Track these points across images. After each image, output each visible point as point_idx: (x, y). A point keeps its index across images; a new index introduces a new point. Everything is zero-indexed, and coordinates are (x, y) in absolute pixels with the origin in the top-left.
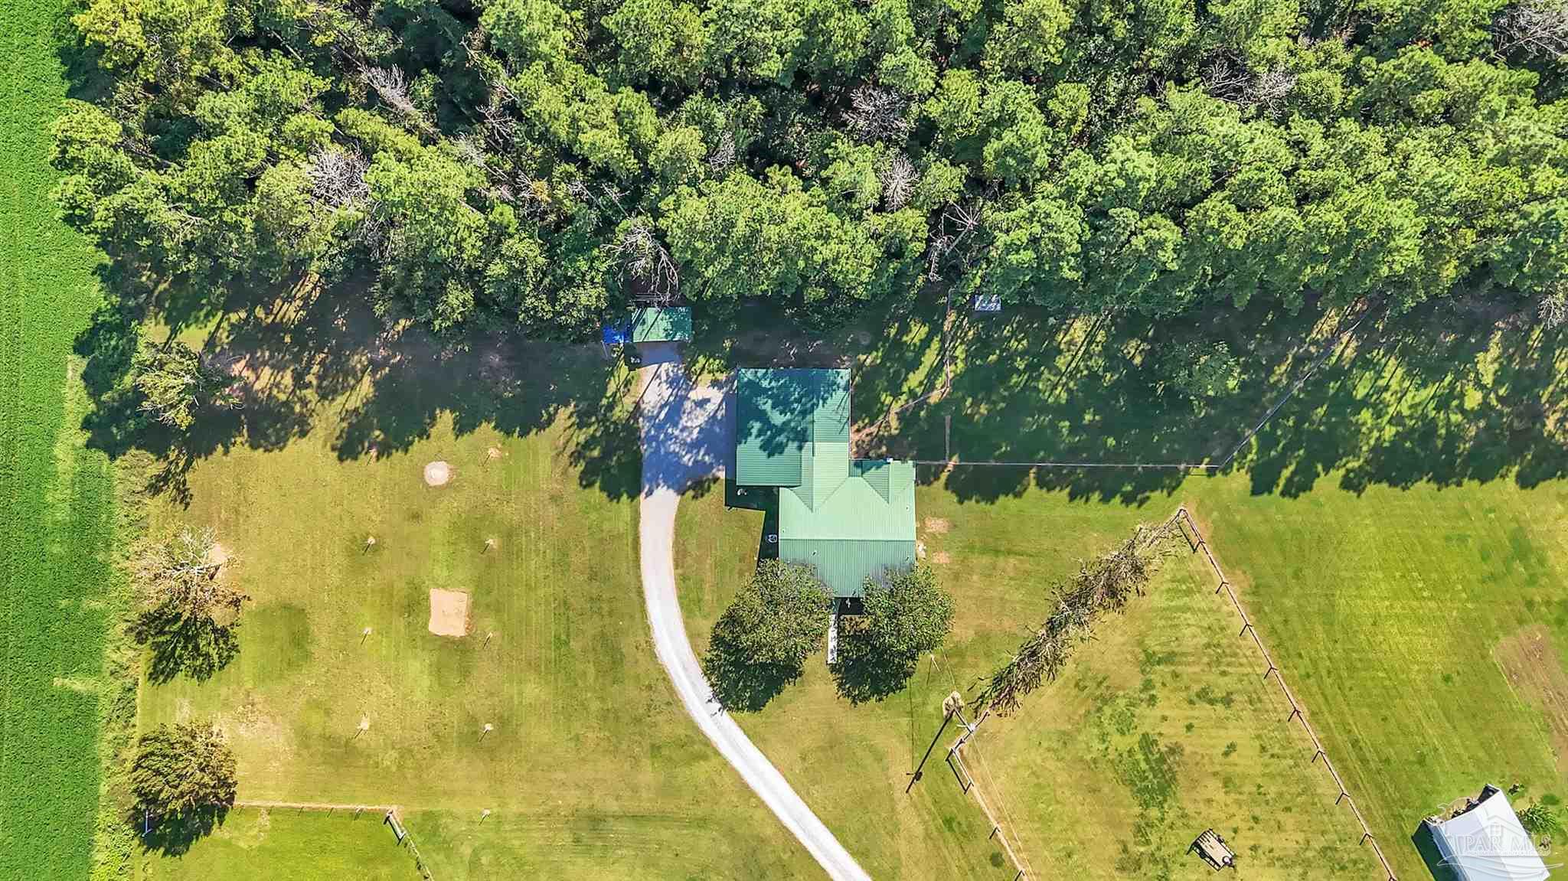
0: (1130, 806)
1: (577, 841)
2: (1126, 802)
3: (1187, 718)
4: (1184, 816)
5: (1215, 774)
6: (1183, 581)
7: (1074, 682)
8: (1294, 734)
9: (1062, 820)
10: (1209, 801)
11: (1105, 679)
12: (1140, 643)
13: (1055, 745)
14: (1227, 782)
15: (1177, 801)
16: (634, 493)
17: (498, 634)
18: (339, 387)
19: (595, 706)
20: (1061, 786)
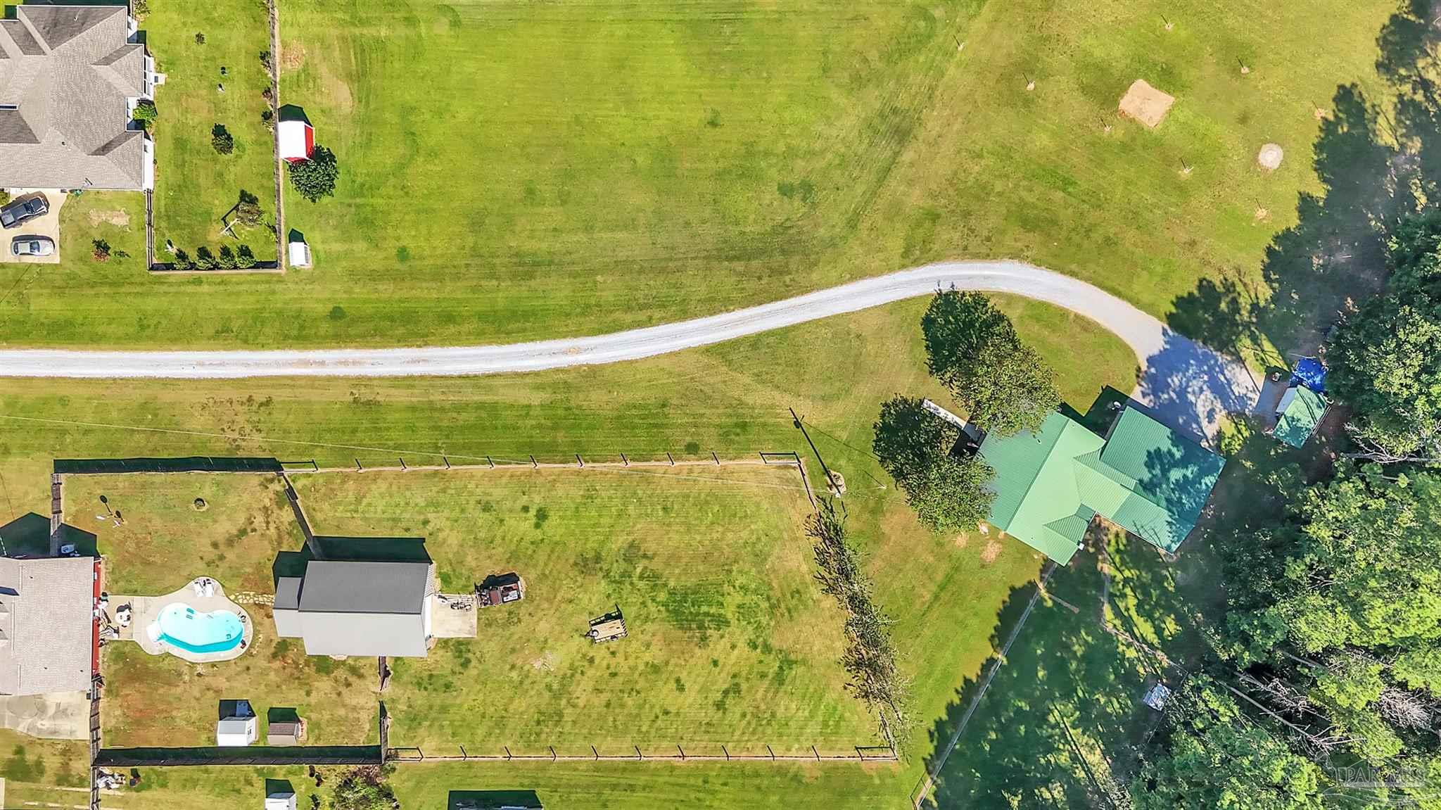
0: (678, 579)
1: (895, 111)
2: (683, 578)
3: (724, 665)
4: (647, 619)
5: (667, 663)
6: (837, 724)
7: (802, 591)
8: (665, 744)
9: (696, 519)
10: (648, 646)
11: (791, 617)
12: (804, 662)
13: (759, 546)
14: (656, 669)
15: (663, 620)
16: (1171, 319)
17: (1105, 135)
18: (1403, 118)
19: (999, 187)
20: (723, 533)
